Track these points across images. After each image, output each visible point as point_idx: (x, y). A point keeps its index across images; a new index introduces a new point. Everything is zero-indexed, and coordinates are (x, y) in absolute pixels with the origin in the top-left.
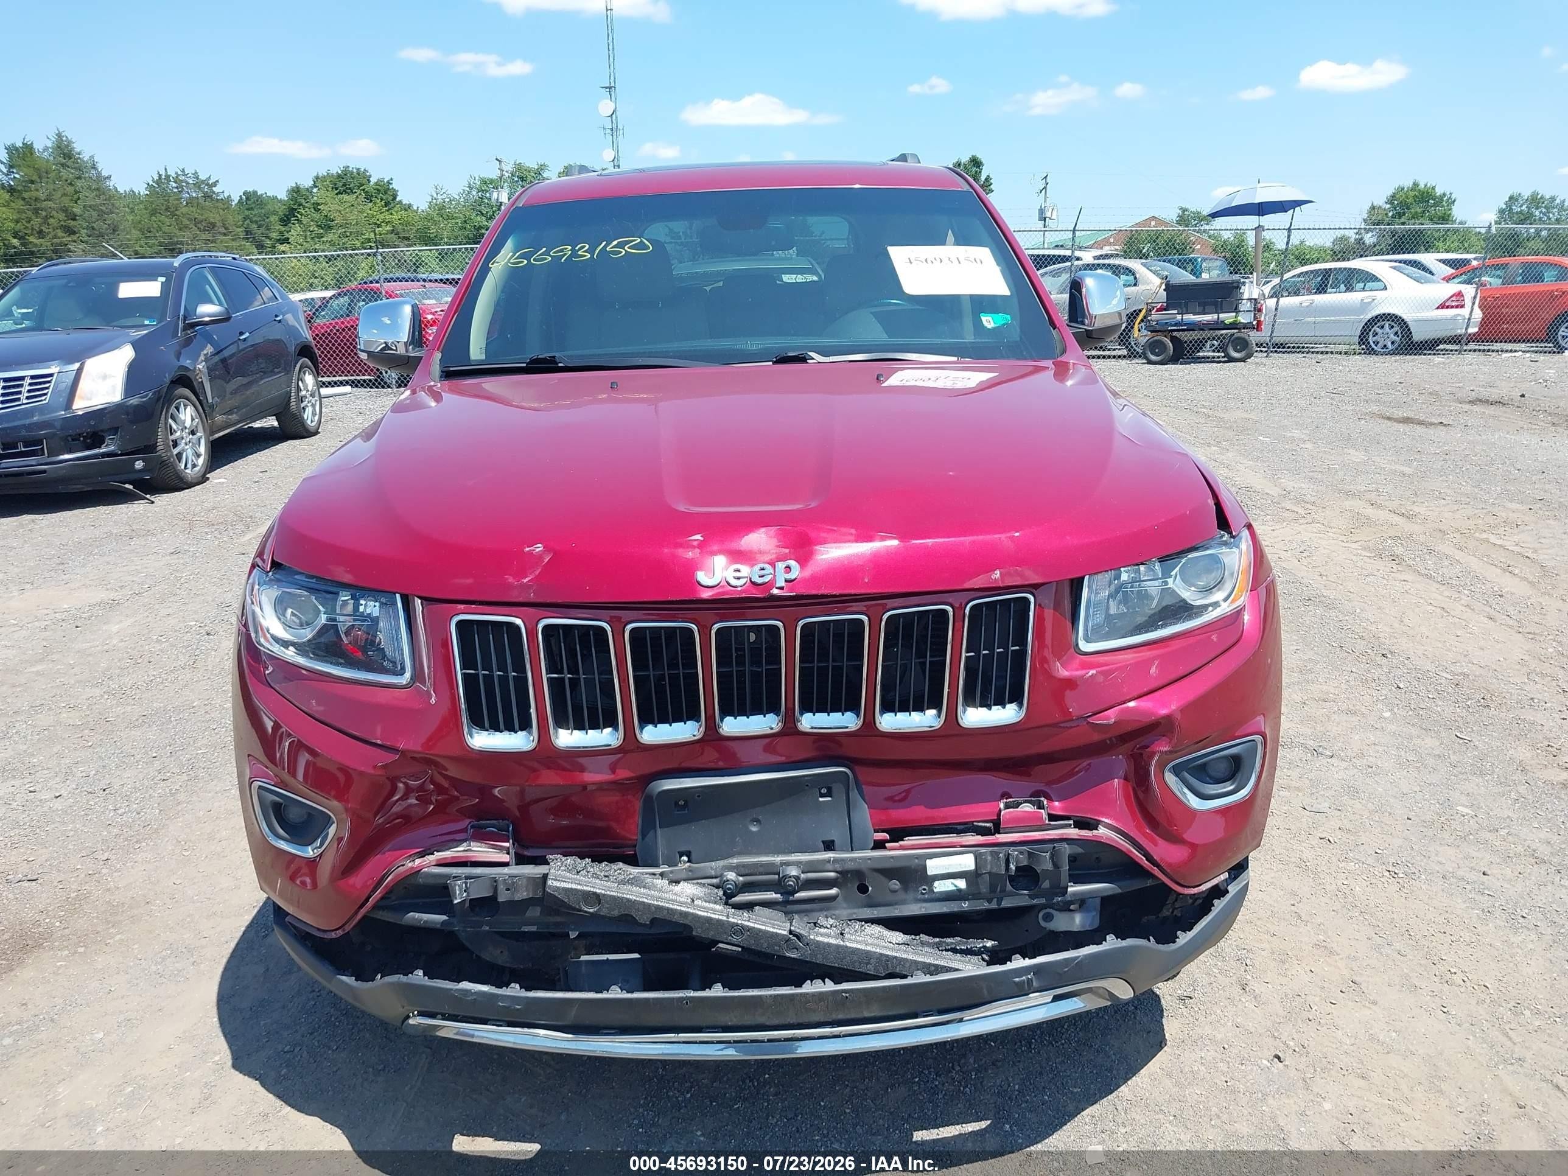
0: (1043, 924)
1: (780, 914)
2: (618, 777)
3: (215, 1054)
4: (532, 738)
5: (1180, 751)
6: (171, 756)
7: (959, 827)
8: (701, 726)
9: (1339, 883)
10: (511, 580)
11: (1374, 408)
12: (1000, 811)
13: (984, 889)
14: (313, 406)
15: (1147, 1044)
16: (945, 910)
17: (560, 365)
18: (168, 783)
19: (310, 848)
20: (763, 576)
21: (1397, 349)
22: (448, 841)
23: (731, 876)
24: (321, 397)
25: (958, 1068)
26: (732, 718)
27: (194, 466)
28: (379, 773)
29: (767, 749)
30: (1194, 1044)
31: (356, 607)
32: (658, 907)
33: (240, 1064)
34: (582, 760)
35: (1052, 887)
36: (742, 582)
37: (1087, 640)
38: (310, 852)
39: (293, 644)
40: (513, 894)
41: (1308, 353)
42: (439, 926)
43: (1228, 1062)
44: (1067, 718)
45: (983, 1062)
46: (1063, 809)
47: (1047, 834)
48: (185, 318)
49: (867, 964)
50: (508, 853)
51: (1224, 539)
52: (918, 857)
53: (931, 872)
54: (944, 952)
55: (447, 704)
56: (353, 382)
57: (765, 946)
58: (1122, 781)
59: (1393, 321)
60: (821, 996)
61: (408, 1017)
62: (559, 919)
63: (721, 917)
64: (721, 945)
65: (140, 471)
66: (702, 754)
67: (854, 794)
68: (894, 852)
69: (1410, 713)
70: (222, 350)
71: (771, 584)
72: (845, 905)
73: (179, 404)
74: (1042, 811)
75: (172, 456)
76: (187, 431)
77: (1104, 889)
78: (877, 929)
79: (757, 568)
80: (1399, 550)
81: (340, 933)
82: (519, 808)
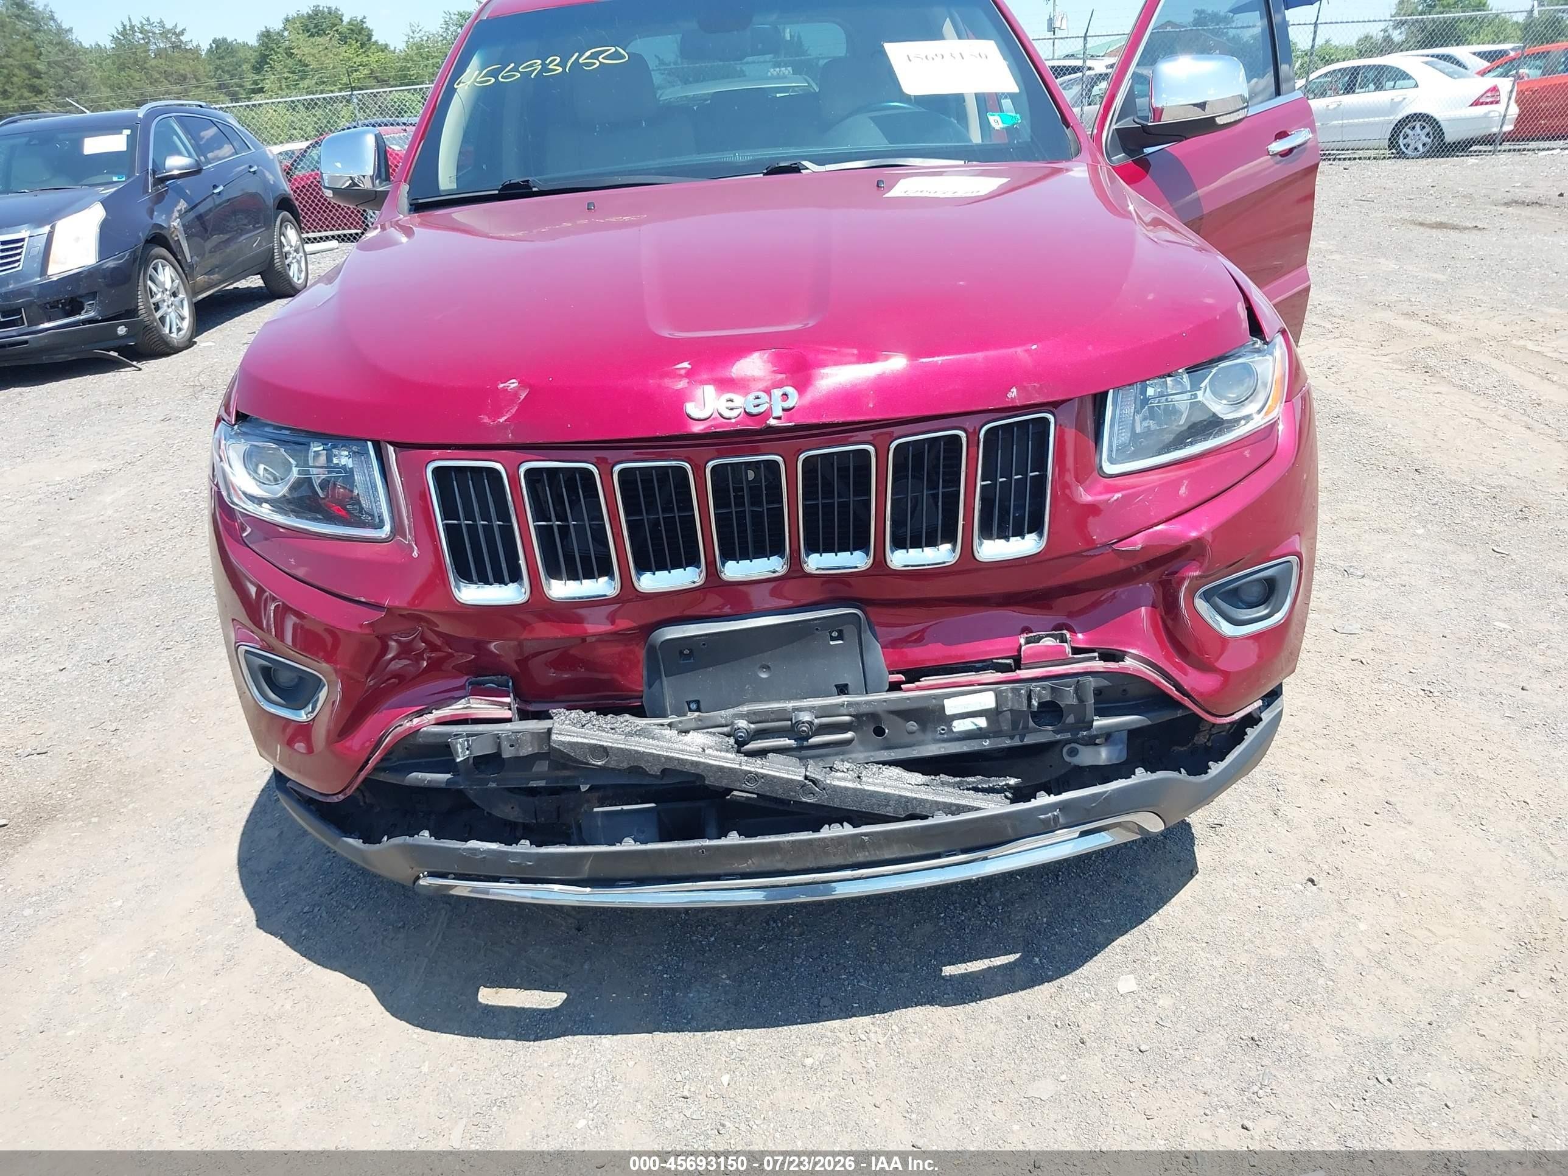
0: (1067, 759)
1: (794, 760)
2: (618, 629)
3: (235, 916)
4: (523, 590)
5: (1213, 574)
6: (173, 625)
7: (977, 665)
8: (701, 572)
9: (1373, 704)
10: (486, 420)
11: (1405, 214)
12: (1020, 646)
13: (1006, 727)
14: (299, 262)
15: (1178, 873)
16: (965, 749)
17: (534, 189)
18: (172, 652)
19: (303, 712)
20: (758, 406)
21: (1428, 151)
22: (446, 699)
23: (742, 724)
24: (305, 254)
25: (984, 903)
26: (735, 562)
27: (179, 330)
28: (367, 631)
29: (774, 593)
30: (1226, 871)
31: (329, 459)
32: (669, 759)
33: (264, 922)
34: (582, 612)
35: (1078, 721)
36: (735, 413)
37: (1112, 461)
38: (302, 716)
39: (266, 501)
40: (518, 750)
41: (1334, 160)
42: (443, 785)
43: (1261, 888)
44: (1091, 547)
45: (1009, 896)
46: (1085, 642)
47: (1072, 668)
48: (154, 172)
49: (886, 806)
50: (510, 709)
51: (1257, 346)
52: (935, 697)
53: (949, 711)
54: (965, 792)
55: (431, 559)
56: (339, 236)
57: (780, 791)
58: (1150, 608)
59: (1424, 121)
60: (840, 841)
61: (418, 878)
62: (567, 773)
63: (733, 766)
64: (736, 793)
65: (123, 337)
66: (704, 600)
67: (867, 636)
68: (911, 693)
69: (1445, 529)
70: (196, 206)
71: (767, 414)
72: (861, 748)
73: (157, 264)
74: (1065, 644)
75: (155, 319)
76: (168, 293)
77: (1133, 722)
78: (896, 771)
79: (751, 397)
80: (1432, 362)
81: (341, 797)
82: (517, 662)
